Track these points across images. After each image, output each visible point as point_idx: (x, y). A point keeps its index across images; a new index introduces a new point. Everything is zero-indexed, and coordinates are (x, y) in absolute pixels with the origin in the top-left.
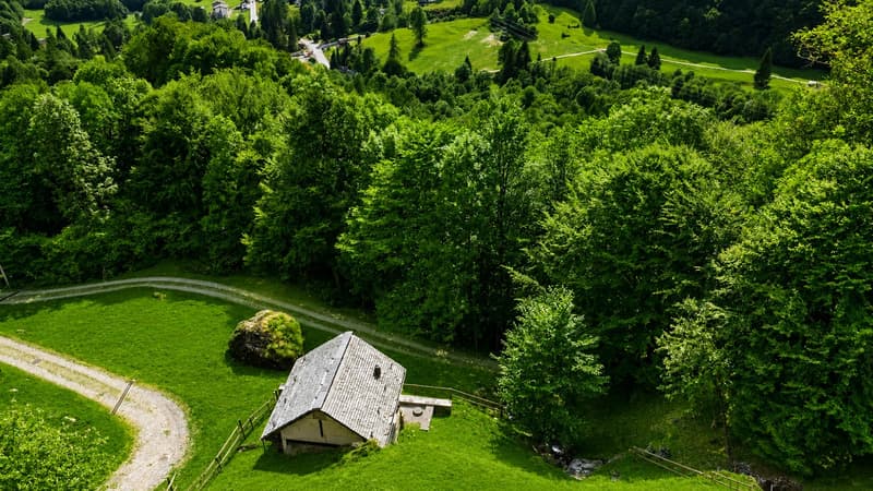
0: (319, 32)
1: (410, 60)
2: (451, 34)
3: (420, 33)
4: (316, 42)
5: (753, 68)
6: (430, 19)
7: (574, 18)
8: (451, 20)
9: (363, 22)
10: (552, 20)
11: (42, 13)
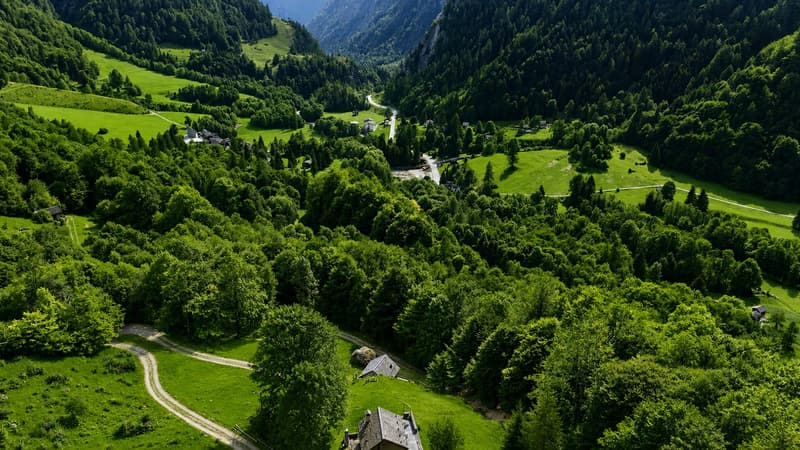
0: (437, 150)
1: (501, 179)
2: (537, 161)
3: (513, 159)
4: (434, 158)
5: (793, 213)
6: (523, 146)
7: (643, 157)
8: (540, 149)
9: (472, 145)
10: (623, 156)
11: (249, 120)
